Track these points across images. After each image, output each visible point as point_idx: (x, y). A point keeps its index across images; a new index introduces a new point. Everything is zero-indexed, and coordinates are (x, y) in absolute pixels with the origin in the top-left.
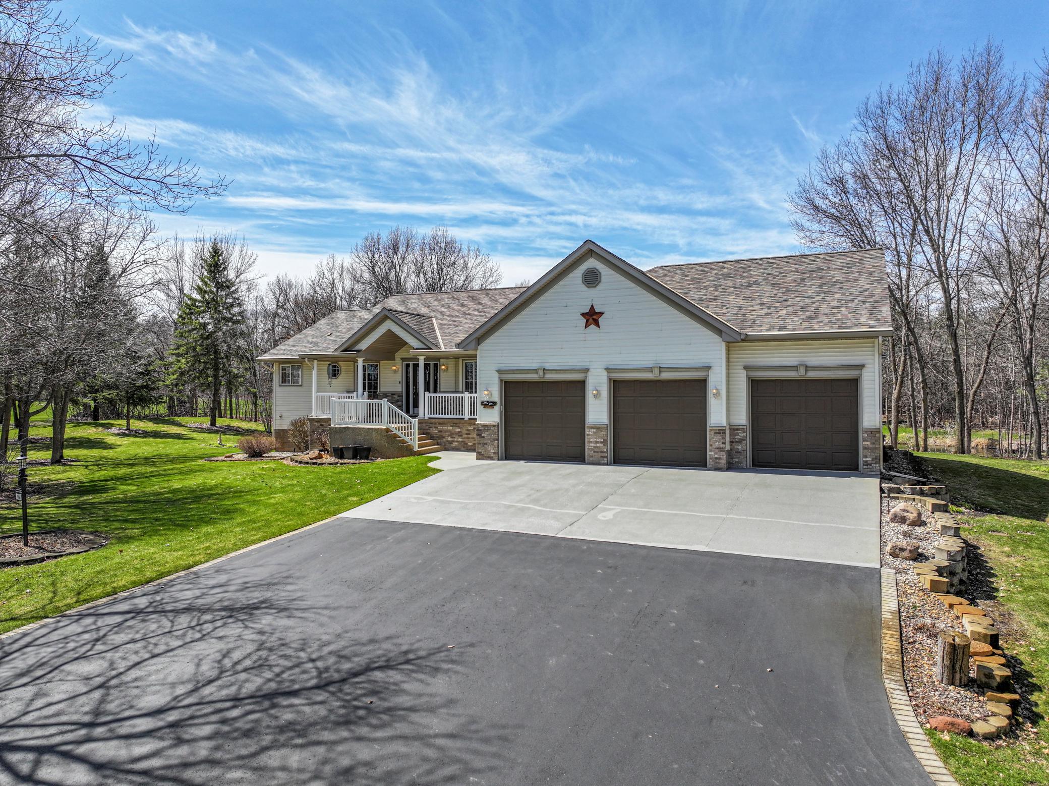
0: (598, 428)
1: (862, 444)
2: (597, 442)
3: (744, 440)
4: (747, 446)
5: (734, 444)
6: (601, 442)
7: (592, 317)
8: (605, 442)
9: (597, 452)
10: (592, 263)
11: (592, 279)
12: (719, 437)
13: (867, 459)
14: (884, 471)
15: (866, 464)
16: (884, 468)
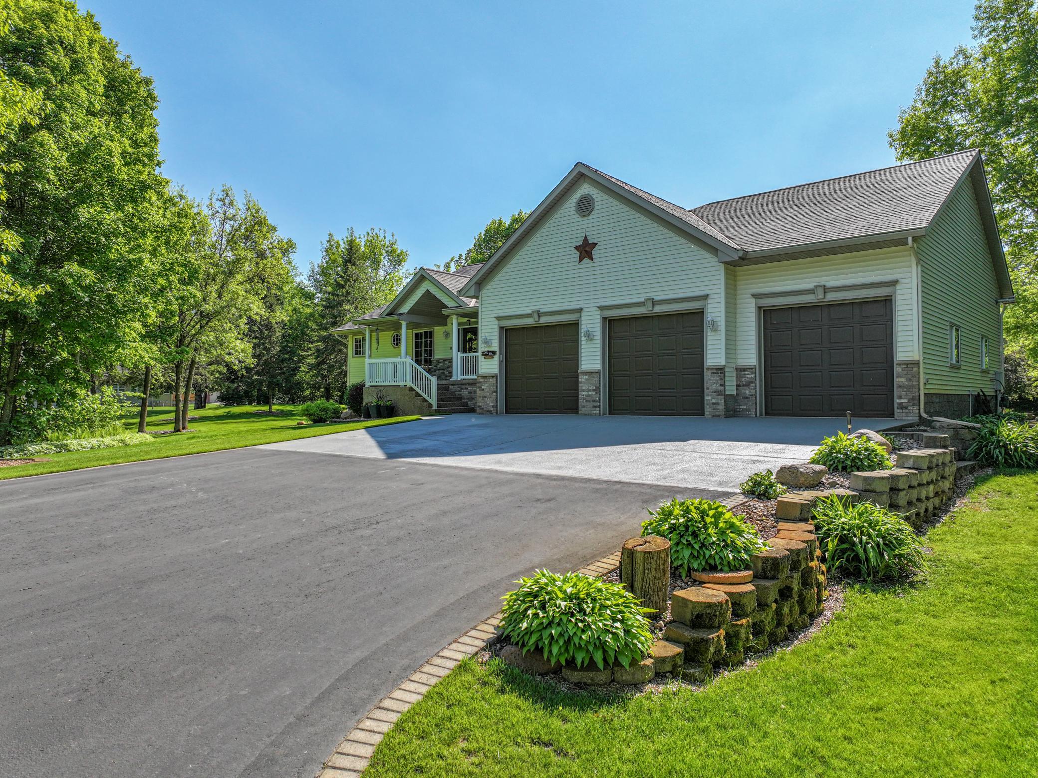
0: (590, 373)
1: (898, 381)
2: (589, 390)
3: (752, 382)
4: (757, 390)
5: (740, 388)
6: (594, 390)
7: (586, 250)
8: (597, 390)
9: (589, 401)
10: (585, 189)
11: (585, 207)
12: (716, 378)
13: (902, 401)
14: (924, 415)
15: (901, 406)
16: (925, 412)
